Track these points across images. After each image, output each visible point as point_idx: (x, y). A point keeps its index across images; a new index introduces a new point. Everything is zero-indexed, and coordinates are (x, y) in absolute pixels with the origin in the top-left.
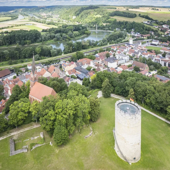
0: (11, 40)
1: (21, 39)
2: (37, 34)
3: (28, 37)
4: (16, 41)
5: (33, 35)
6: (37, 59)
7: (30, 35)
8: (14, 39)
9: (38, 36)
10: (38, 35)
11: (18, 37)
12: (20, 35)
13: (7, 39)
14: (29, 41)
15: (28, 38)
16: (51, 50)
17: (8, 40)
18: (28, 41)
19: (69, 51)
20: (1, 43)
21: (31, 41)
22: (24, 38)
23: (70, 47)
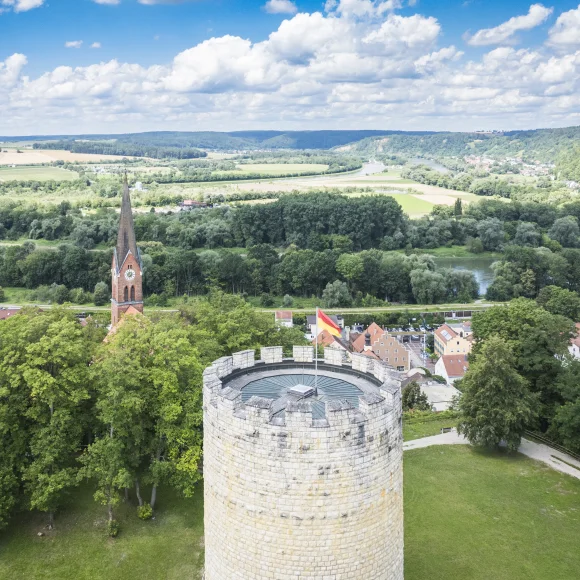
0: (264, 227)
1: (308, 224)
2: (383, 210)
3: (338, 220)
4: (287, 234)
5: (362, 211)
6: (336, 301)
7: (351, 213)
8: (281, 225)
9: (389, 222)
10: (388, 218)
11: (296, 216)
12: (304, 209)
13: (250, 220)
14: (341, 238)
15: (337, 225)
16: (413, 273)
17: (252, 224)
18: (336, 238)
19: (517, 287)
20: (227, 237)
21: (354, 239)
22: (320, 224)
23: (524, 268)
